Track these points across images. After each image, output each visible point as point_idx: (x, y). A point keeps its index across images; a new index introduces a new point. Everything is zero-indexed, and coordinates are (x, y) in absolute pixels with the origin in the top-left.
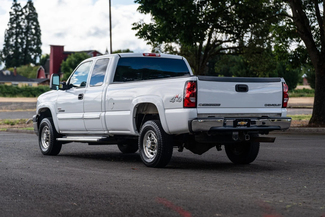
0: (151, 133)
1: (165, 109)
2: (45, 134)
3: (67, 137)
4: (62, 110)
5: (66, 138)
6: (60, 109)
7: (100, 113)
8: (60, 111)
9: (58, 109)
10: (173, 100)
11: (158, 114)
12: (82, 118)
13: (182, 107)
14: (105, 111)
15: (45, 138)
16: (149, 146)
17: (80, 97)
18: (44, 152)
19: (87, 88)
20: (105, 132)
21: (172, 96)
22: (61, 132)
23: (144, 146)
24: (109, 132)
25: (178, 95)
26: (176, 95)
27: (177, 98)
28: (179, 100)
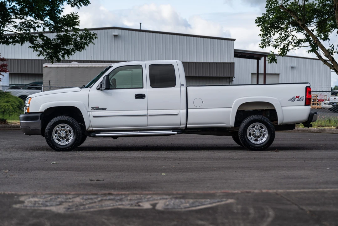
0: (256, 125)
1: (282, 106)
2: (64, 131)
3: (101, 133)
4: (100, 108)
6: (98, 107)
7: (178, 110)
8: (97, 109)
9: (92, 107)
10: (292, 100)
12: (146, 115)
13: (304, 104)
14: (186, 108)
15: (64, 135)
16: (258, 135)
17: (140, 96)
18: (62, 148)
19: (147, 89)
20: (181, 126)
21: (292, 97)
22: (91, 128)
23: (247, 135)
24: (188, 125)
25: (299, 96)
26: (296, 96)
27: (297, 98)
28: (300, 100)
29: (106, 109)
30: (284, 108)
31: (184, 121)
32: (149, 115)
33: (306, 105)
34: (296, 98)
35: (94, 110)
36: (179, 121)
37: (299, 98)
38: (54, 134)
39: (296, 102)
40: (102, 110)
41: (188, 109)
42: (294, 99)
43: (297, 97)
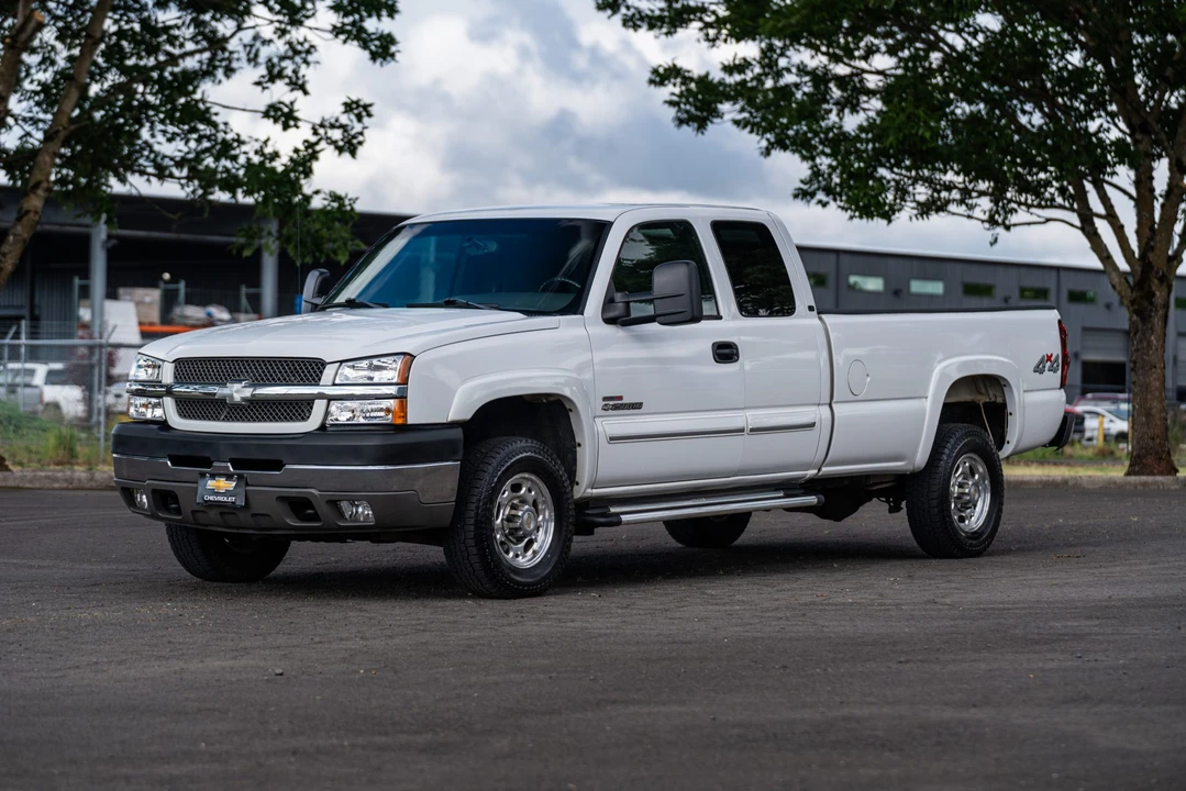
1: (1024, 392)
4: (626, 401)
7: (815, 408)
8: (616, 407)
9: (605, 399)
10: (1040, 368)
12: (742, 430)
14: (830, 401)
17: (725, 352)
19: (731, 324)
20: (809, 473)
22: (589, 491)
24: (823, 470)
25: (1051, 355)
26: (1047, 355)
28: (1053, 368)
30: (1026, 398)
31: (822, 451)
32: (752, 430)
33: (1060, 385)
34: (1046, 361)
35: (610, 412)
37: (1050, 361)
41: (834, 405)
42: (1043, 364)
43: (1049, 358)
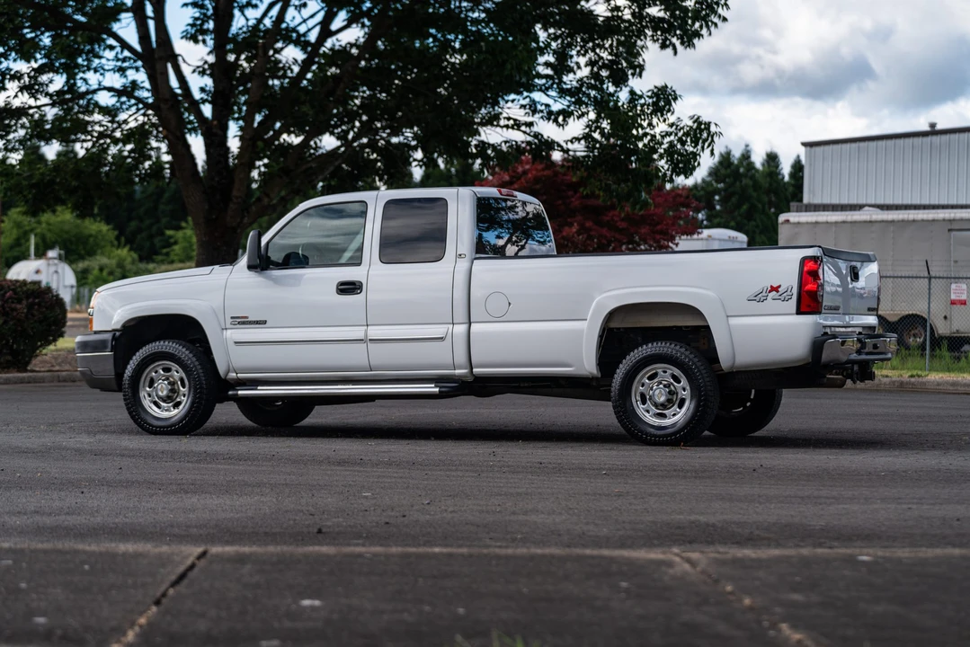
0: (659, 371)
1: (728, 316)
2: (166, 382)
3: (259, 388)
4: (249, 319)
5: (256, 389)
6: (246, 317)
7: (445, 326)
8: (244, 323)
9: (232, 318)
10: (758, 298)
11: (708, 328)
12: (362, 340)
13: (795, 312)
14: (467, 321)
15: (165, 393)
16: (663, 399)
17: (348, 288)
18: (160, 427)
19: (370, 268)
20: (458, 372)
21: (757, 289)
22: (233, 375)
23: (634, 400)
24: (474, 370)
25: (779, 286)
26: (771, 286)
27: (774, 293)
28: (782, 298)
29: (265, 322)
30: (733, 321)
31: (461, 357)
32: (370, 340)
33: (799, 312)
34: (770, 292)
35: (238, 326)
36: (448, 359)
37: (778, 292)
38: (144, 387)
39: (771, 303)
40: (257, 326)
41: (472, 325)
42: (764, 294)
43: (775, 289)
